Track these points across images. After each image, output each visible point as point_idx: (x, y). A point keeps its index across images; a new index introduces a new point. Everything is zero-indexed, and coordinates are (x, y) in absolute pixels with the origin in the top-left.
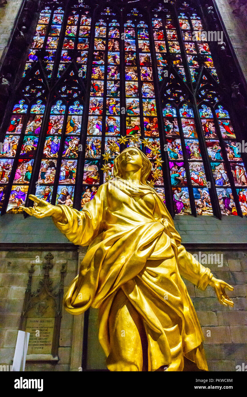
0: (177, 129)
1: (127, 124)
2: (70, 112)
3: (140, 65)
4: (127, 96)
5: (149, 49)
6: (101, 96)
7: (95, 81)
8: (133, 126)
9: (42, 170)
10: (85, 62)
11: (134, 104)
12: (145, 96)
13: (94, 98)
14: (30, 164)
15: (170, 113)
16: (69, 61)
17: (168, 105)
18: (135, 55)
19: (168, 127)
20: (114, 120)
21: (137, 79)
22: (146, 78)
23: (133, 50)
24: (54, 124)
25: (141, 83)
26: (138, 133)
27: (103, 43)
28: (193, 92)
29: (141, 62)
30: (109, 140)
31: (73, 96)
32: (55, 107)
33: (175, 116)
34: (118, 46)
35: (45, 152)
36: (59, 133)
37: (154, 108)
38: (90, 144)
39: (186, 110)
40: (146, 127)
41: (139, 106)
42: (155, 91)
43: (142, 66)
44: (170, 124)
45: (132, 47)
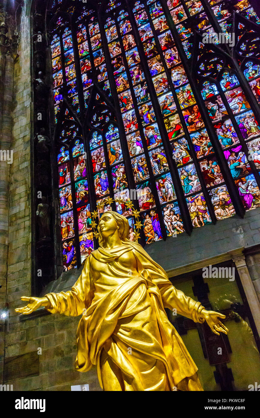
0: (223, 108)
1: (167, 128)
2: (108, 140)
3: (163, 50)
4: (158, 95)
5: (167, 25)
6: (132, 107)
7: (121, 94)
8: (174, 127)
10: (106, 77)
11: (168, 101)
12: (177, 85)
13: (126, 113)
14: (88, 210)
15: (211, 91)
16: (91, 84)
17: (206, 83)
18: (153, 42)
19: (212, 111)
20: (153, 129)
21: (163, 70)
22: (173, 63)
23: (150, 36)
24: (97, 159)
25: (169, 73)
26: (181, 132)
27: (117, 45)
28: (230, 53)
29: (163, 45)
30: (153, 154)
31: (105, 121)
32: (93, 141)
33: (216, 93)
34: (133, 41)
35: (98, 192)
36: (104, 168)
37: (190, 95)
38: (136, 166)
39: (228, 80)
40: (188, 122)
41: (174, 101)
42: (186, 74)
43: (165, 51)
44: (213, 106)
45: (148, 33)
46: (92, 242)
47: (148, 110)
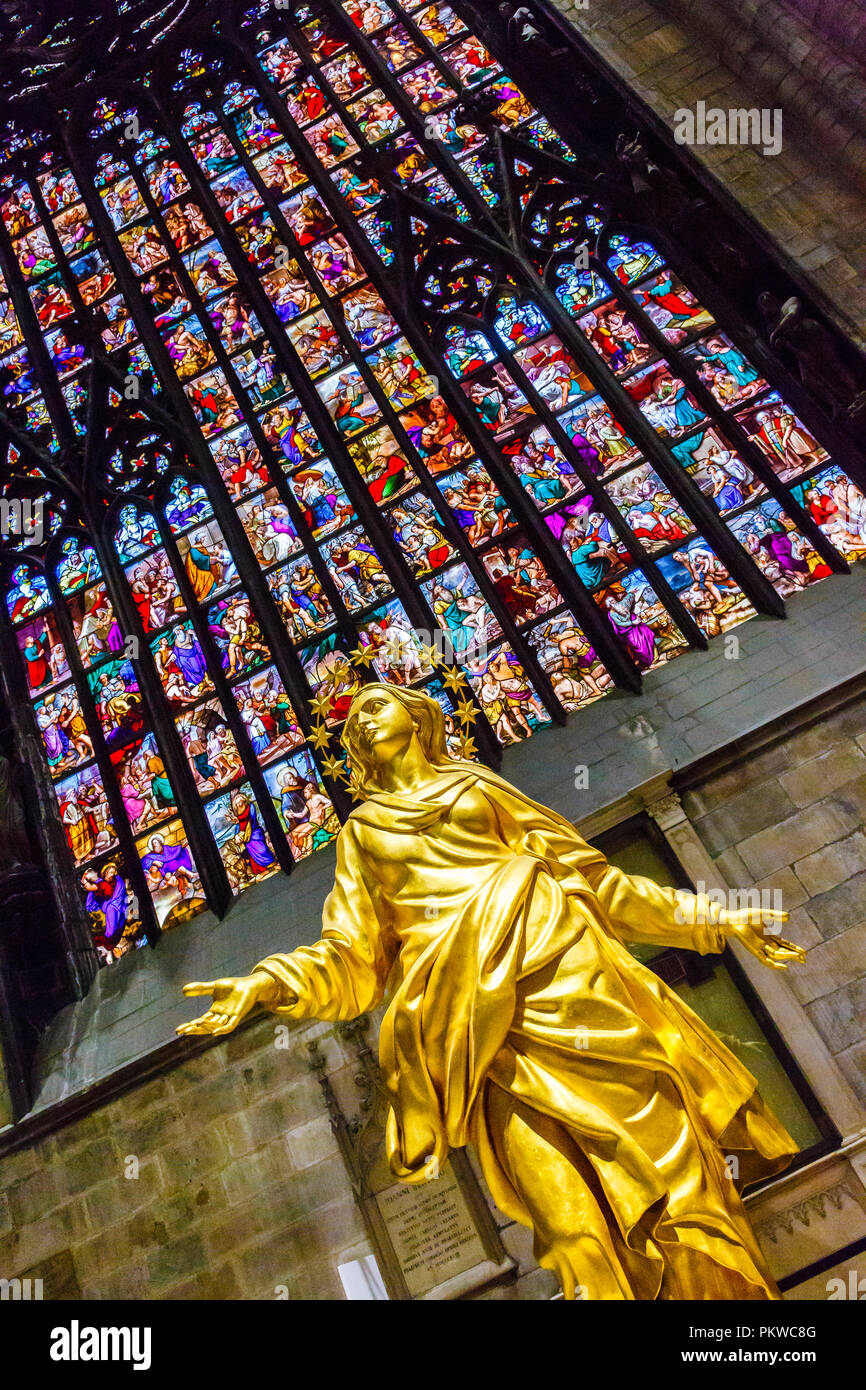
0: (518, 396)
1: (361, 469)
2: (175, 526)
3: (301, 244)
4: (314, 377)
5: (299, 170)
6: (237, 420)
7: (194, 383)
8: (384, 465)
9: (191, 752)
10: (132, 335)
11: (350, 391)
12: (367, 342)
13: (220, 440)
14: (149, 753)
15: (472, 354)
16: (84, 358)
17: (453, 333)
18: (268, 221)
19: (487, 407)
20: (317, 477)
21: (316, 302)
22: (342, 280)
23: (252, 204)
24: (150, 589)
25: (334, 308)
26: (407, 477)
27: (150, 237)
28: (507, 242)
29: (300, 231)
30: (333, 552)
31: (156, 469)
32: (124, 536)
33: (490, 357)
34: (202, 221)
35: (173, 692)
36: (179, 613)
37: (413, 368)
38: (285, 595)
39: (515, 318)
40: (422, 446)
41: (366, 389)
42: (391, 308)
43: (309, 247)
44: (489, 394)
45: (246, 198)
46: (184, 850)
47: (291, 422)
